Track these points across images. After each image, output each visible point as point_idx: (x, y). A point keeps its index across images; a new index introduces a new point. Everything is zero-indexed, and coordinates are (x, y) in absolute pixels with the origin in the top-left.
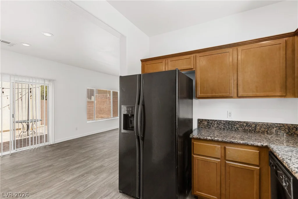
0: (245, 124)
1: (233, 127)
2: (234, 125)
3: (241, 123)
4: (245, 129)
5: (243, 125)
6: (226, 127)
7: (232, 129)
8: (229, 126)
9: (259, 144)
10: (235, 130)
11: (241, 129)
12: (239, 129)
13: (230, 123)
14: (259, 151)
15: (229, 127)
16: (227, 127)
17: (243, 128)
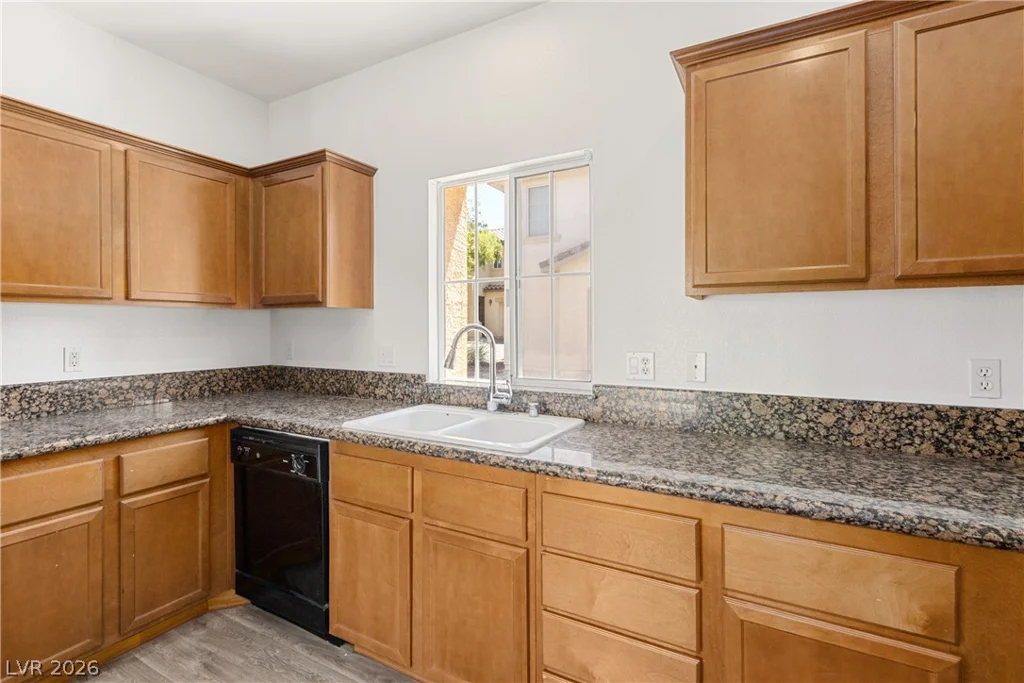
0: (126, 385)
1: (88, 401)
2: (90, 393)
3: (115, 384)
4: (125, 400)
5: (121, 388)
6: (62, 405)
7: (84, 408)
8: (73, 401)
9: (211, 420)
10: (96, 407)
11: (115, 401)
12: (107, 402)
13: (77, 387)
14: (207, 439)
15: (71, 403)
16: (66, 403)
17: (121, 398)
